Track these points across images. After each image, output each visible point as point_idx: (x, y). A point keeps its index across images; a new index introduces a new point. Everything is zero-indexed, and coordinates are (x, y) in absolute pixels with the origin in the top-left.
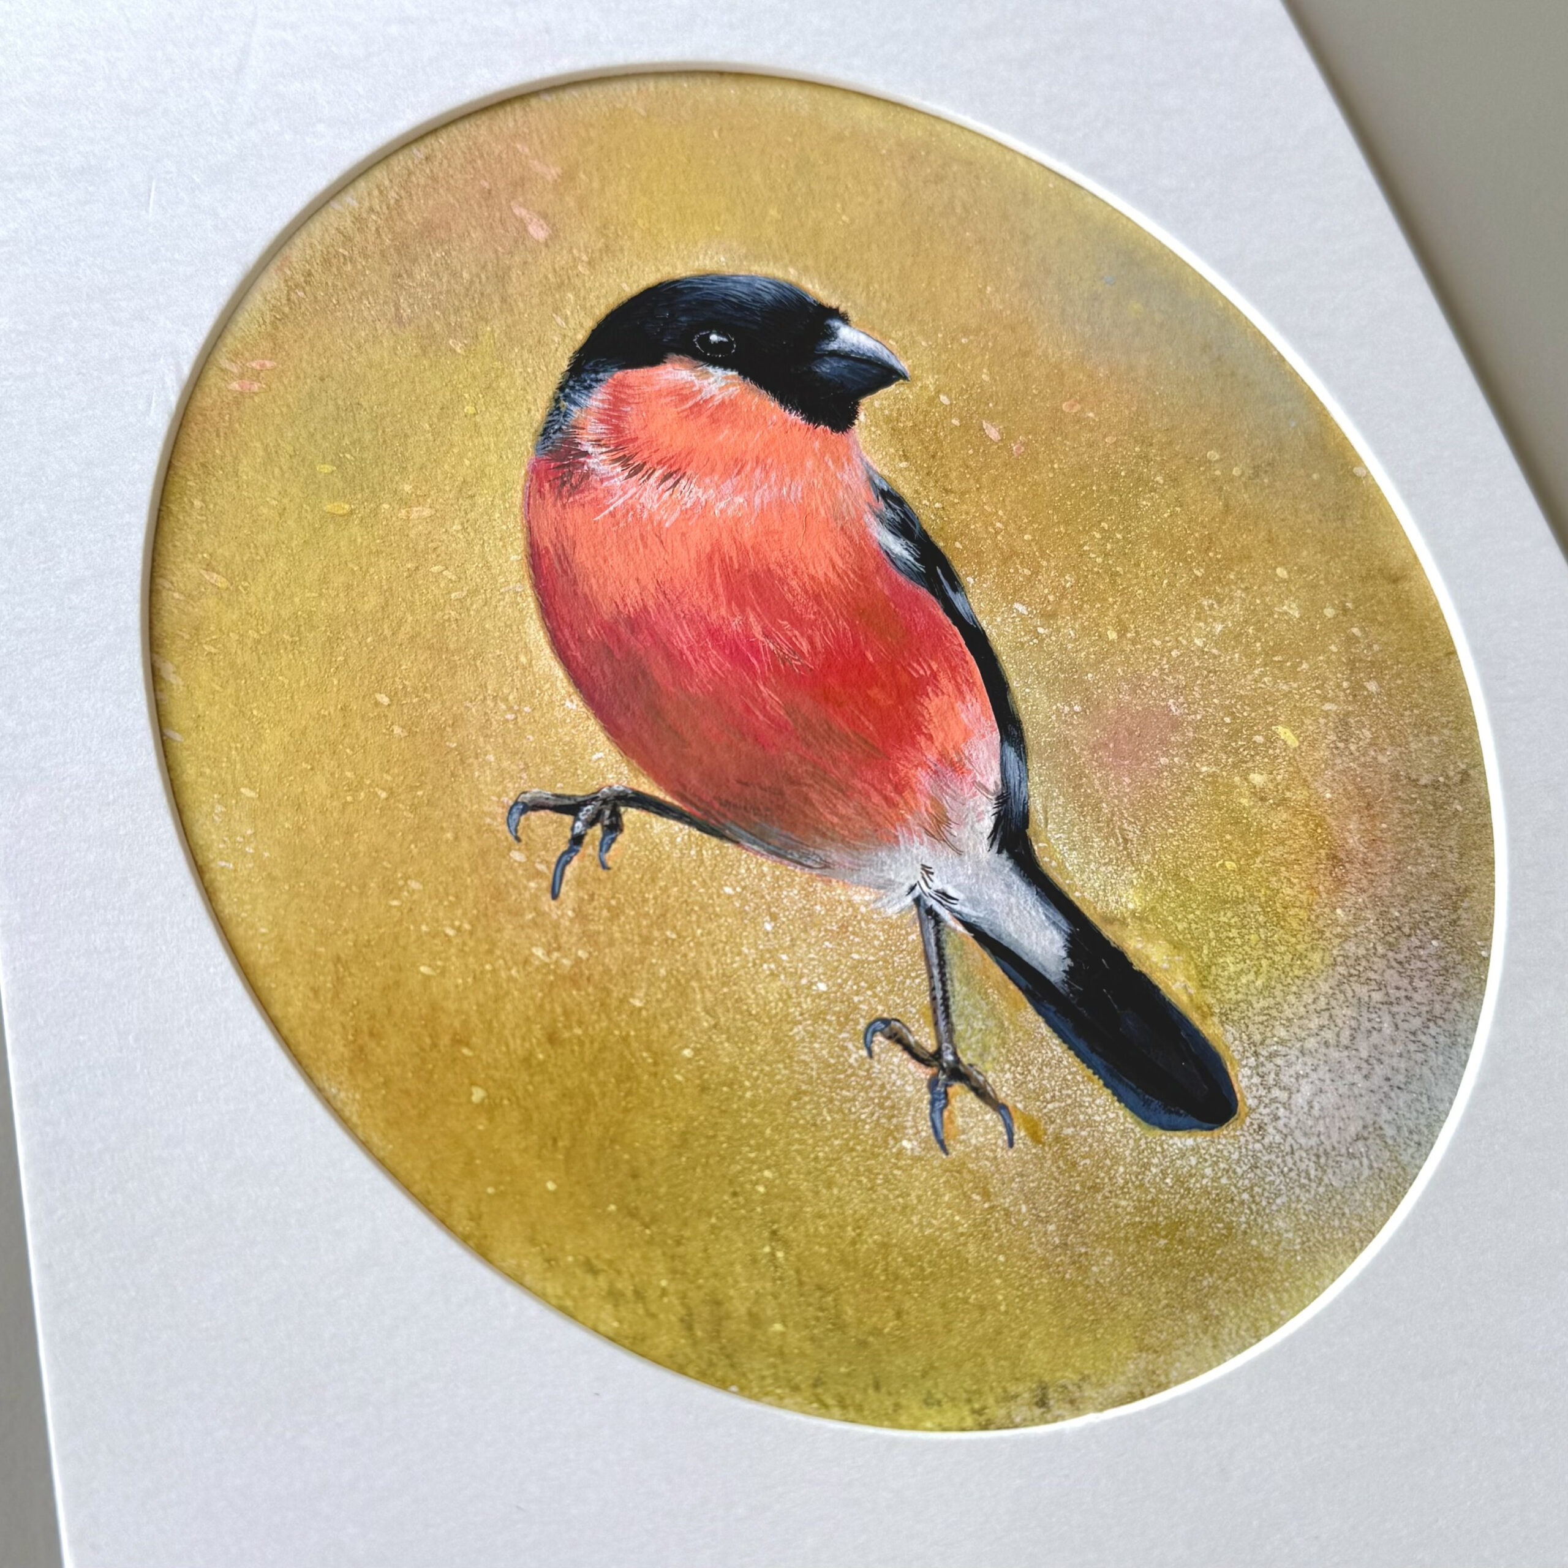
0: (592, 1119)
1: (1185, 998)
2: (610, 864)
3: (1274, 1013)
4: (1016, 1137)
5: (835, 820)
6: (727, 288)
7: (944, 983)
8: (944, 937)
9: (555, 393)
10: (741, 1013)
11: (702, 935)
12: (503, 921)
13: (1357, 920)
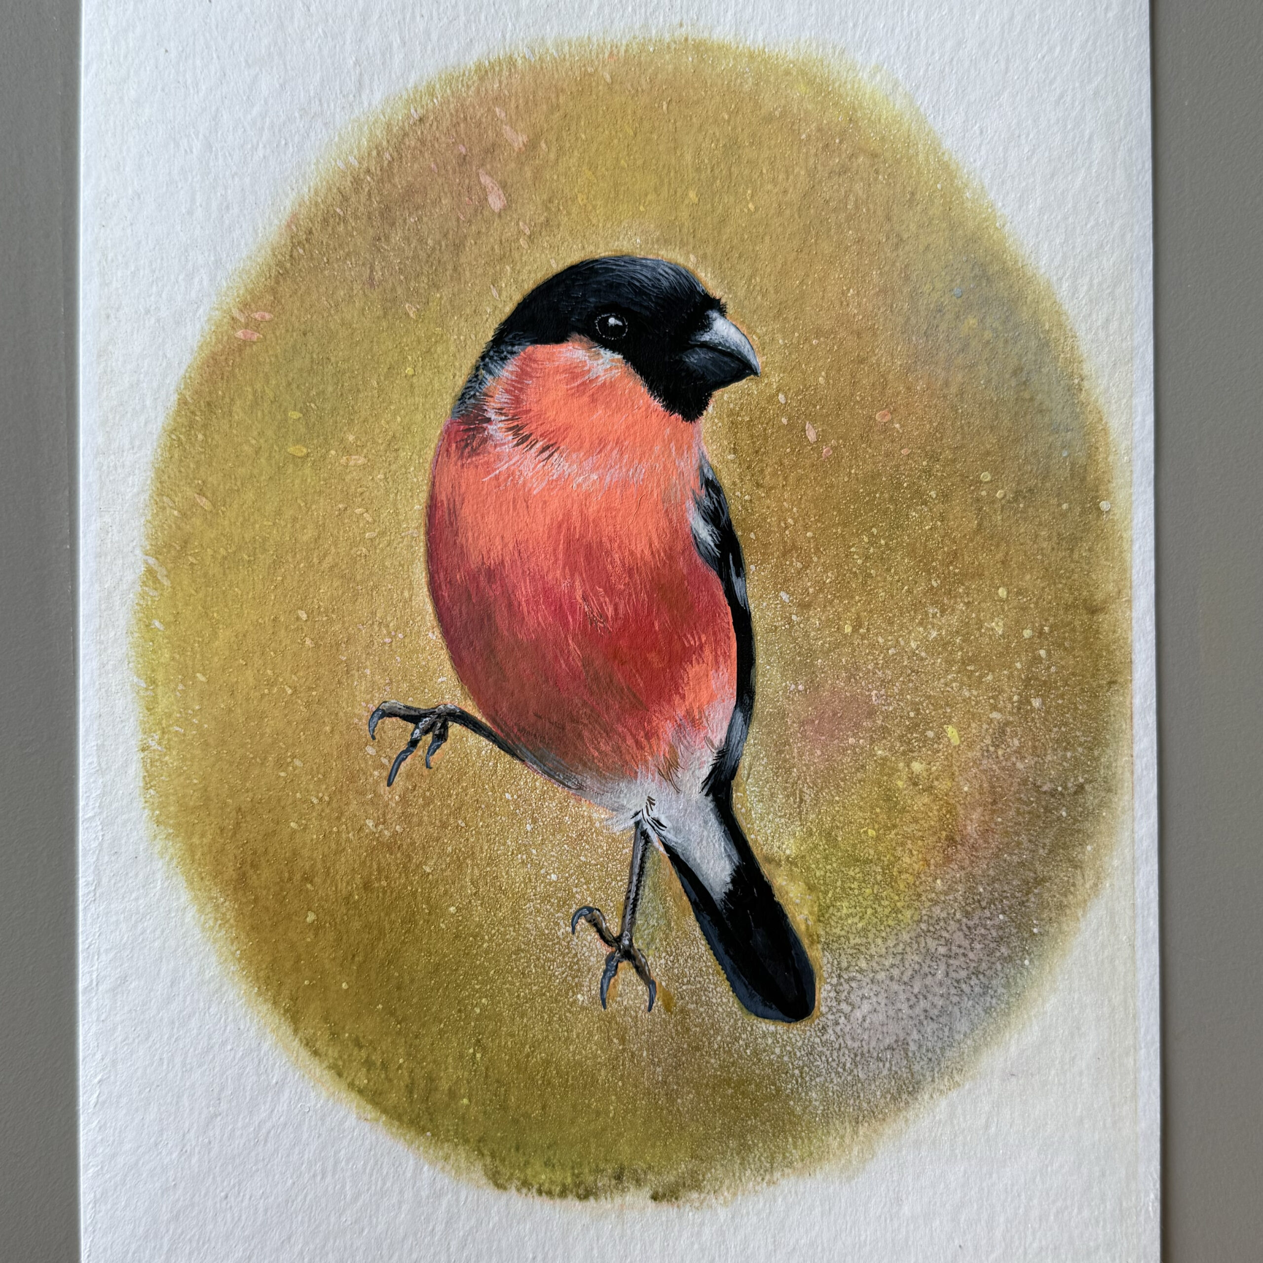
1: (803, 927)
3: (863, 949)
5: (596, 754)
7: (638, 888)
8: (648, 854)
9: (477, 361)
13: (951, 889)
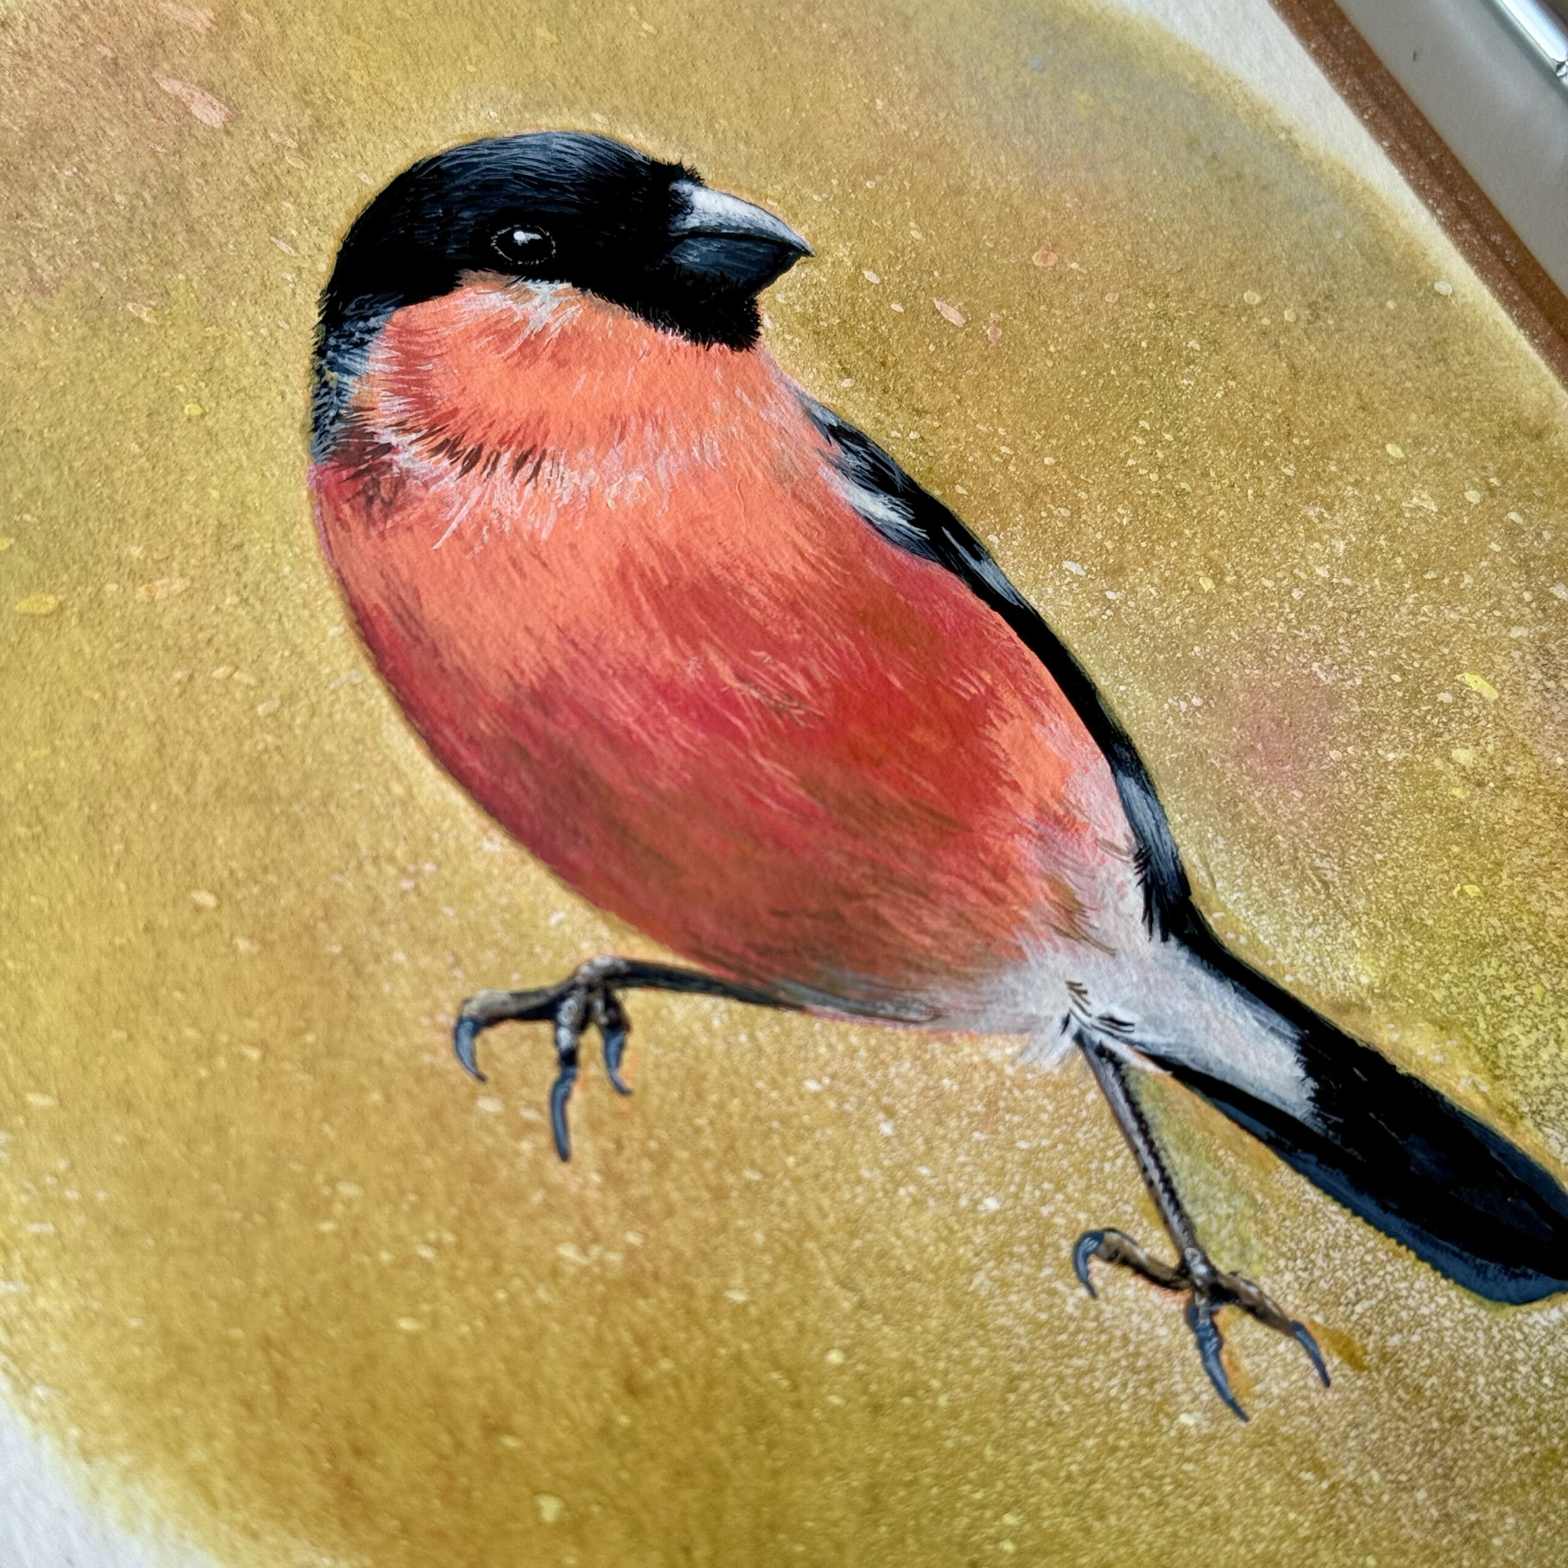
0: (731, 1501)
1: (1478, 1102)
2: (628, 1084)
4: (1329, 1368)
5: (928, 941)
6: (513, 157)
8: (1133, 1086)
9: (312, 361)
10: (890, 1274)
11: (798, 1165)
12: (499, 1213)
